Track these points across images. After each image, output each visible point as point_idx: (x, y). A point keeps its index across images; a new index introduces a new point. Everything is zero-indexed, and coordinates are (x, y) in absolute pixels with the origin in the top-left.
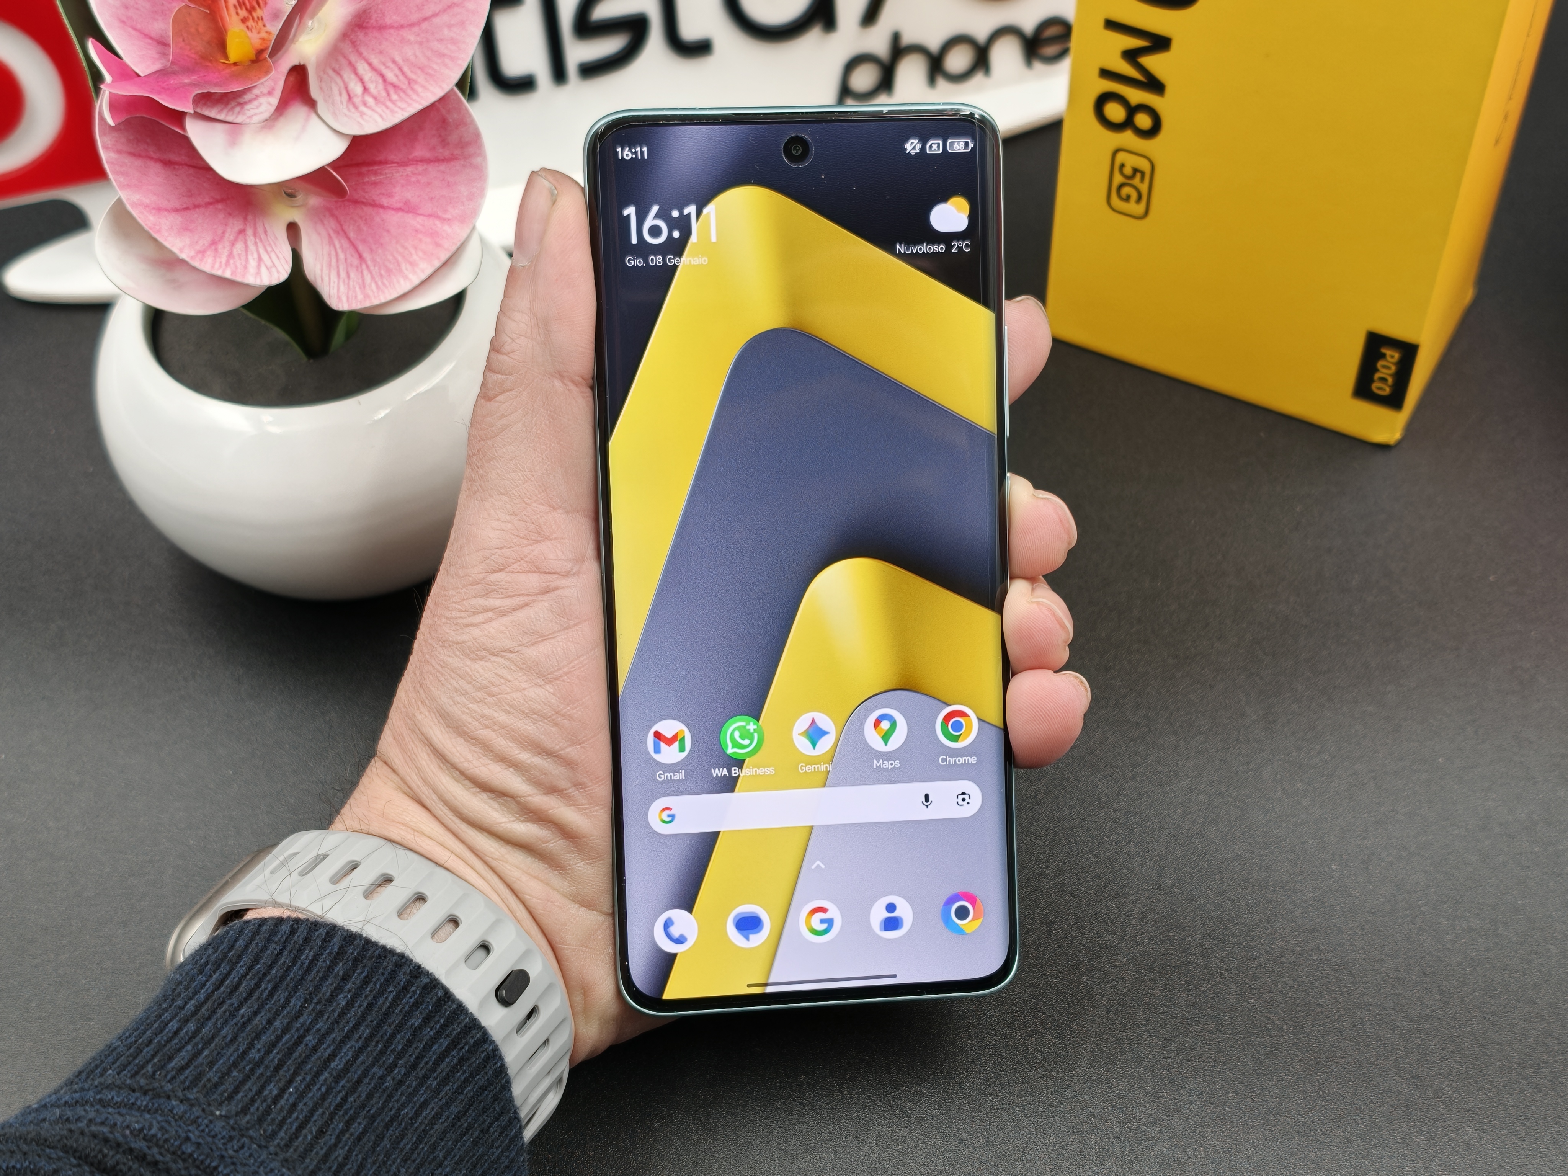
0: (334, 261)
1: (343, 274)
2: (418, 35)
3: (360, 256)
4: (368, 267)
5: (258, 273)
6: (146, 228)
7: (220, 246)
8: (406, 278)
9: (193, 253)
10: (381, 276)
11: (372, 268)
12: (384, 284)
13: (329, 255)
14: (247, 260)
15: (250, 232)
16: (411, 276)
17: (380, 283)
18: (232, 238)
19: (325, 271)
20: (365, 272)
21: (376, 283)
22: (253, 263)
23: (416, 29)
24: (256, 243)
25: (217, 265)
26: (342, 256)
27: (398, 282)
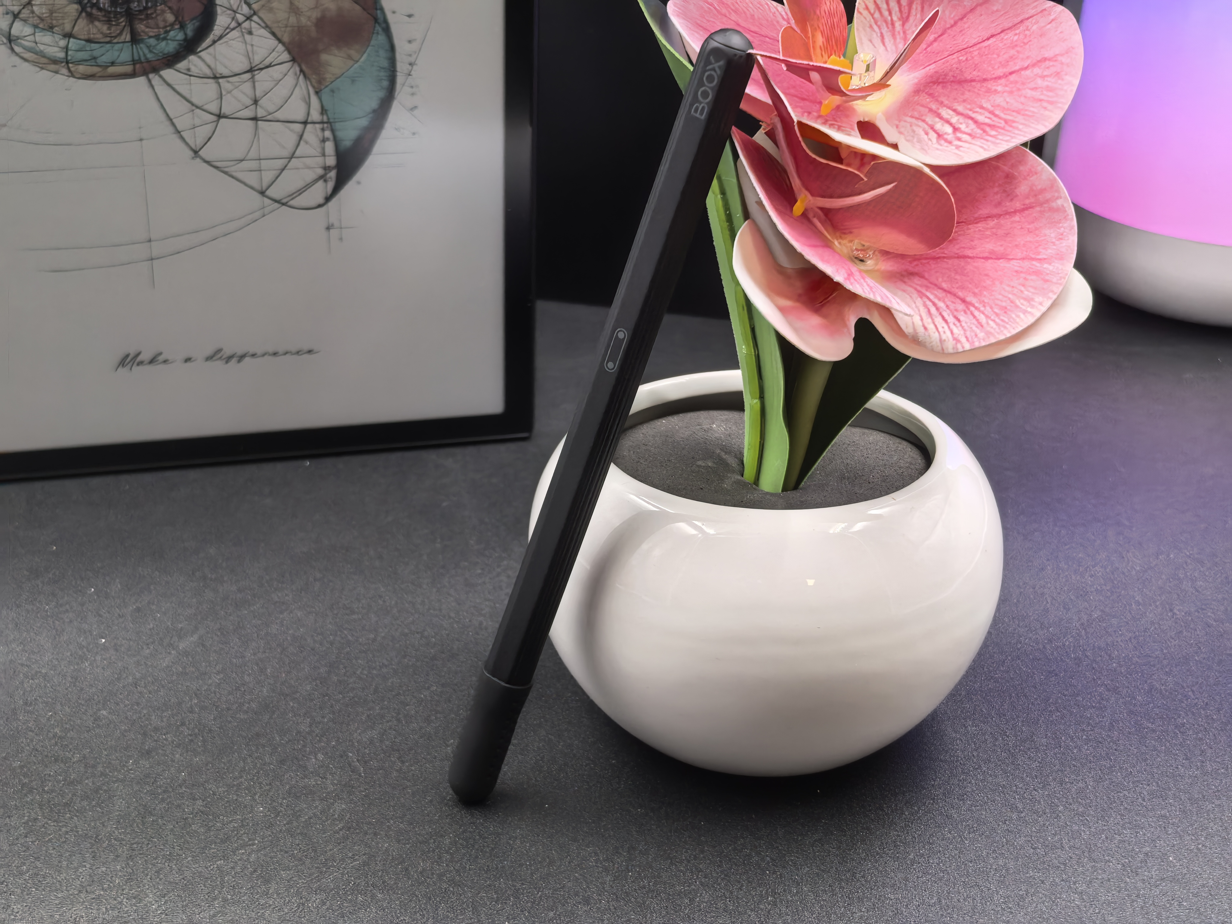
0: (933, 310)
1: (951, 319)
2: (1006, 86)
3: (964, 301)
4: (976, 308)
8: (1025, 312)
10: (997, 315)
11: (982, 309)
12: (1003, 320)
13: (925, 306)
16: (1029, 309)
17: (997, 320)
19: (928, 321)
20: (976, 313)
21: (994, 321)
23: (1003, 81)
26: (941, 304)
27: (1018, 316)
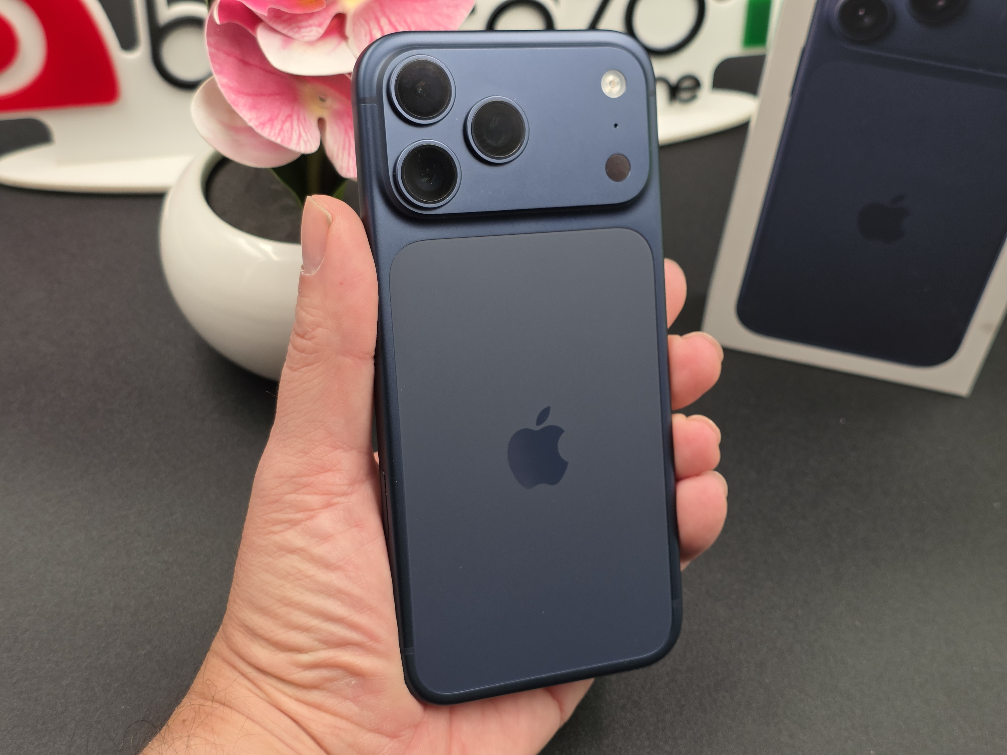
5: (298, 144)
6: (229, 102)
7: (275, 123)
9: (257, 123)
14: (292, 134)
15: (295, 117)
18: (283, 118)
22: (295, 136)
24: (298, 125)
25: (272, 134)
